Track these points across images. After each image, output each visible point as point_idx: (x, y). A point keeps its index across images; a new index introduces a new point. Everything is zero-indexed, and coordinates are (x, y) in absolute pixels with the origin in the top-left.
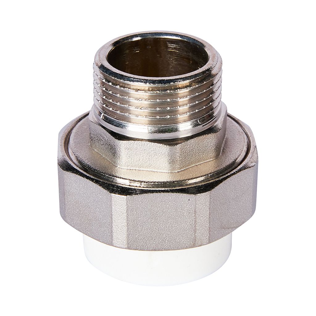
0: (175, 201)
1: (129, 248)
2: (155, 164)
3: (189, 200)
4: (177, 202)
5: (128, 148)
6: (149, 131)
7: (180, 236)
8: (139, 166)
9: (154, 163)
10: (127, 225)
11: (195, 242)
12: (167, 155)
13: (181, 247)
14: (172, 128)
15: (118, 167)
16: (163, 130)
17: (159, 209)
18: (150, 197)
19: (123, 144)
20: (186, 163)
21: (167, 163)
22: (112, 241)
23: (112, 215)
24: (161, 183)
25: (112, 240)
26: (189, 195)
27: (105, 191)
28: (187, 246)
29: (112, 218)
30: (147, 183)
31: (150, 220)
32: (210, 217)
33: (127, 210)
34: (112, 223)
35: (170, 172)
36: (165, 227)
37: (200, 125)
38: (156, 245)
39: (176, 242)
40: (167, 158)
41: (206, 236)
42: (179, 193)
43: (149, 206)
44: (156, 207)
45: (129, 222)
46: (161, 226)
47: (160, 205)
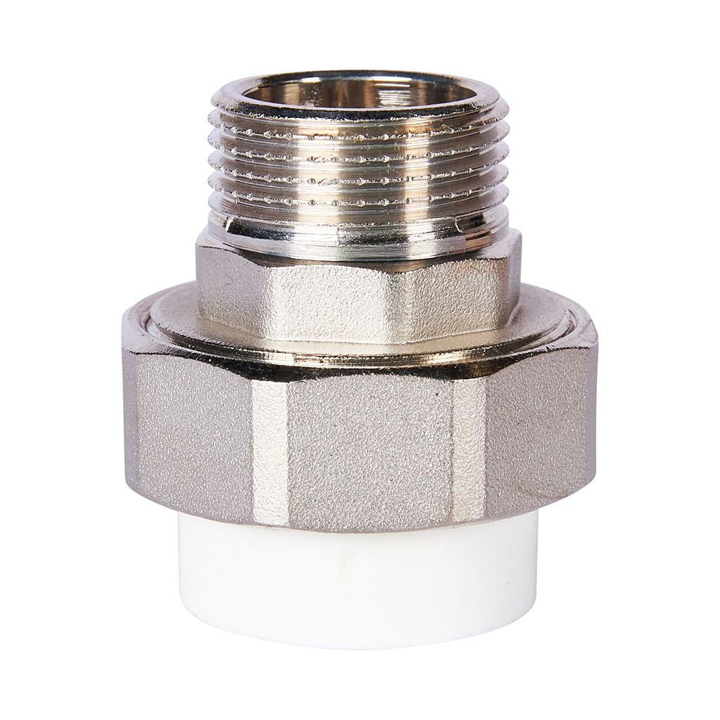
0: (403, 396)
1: (293, 525)
2: (355, 323)
3: (437, 394)
4: (409, 399)
5: (291, 285)
6: (341, 240)
7: (416, 493)
8: (316, 331)
9: (352, 321)
10: (290, 458)
11: (452, 508)
12: (383, 297)
13: (418, 522)
14: (394, 235)
15: (267, 337)
16: (373, 237)
17: (366, 418)
18: (344, 384)
19: (278, 274)
20: (427, 324)
21: (384, 320)
22: (252, 510)
23: (251, 438)
24: (370, 357)
25: (252, 506)
26: (438, 381)
27: (236, 378)
28: (432, 521)
29: (251, 447)
30: (337, 358)
31: (342, 448)
32: (487, 448)
33: (289, 420)
34: (252, 460)
35: (389, 342)
36: (380, 468)
37: (460, 234)
38: (358, 516)
39: (404, 508)
40: (384, 306)
41: (477, 496)
42: (413, 375)
43: (341, 410)
44: (358, 412)
45: (293, 454)
46: (371, 465)
47: (367, 408)
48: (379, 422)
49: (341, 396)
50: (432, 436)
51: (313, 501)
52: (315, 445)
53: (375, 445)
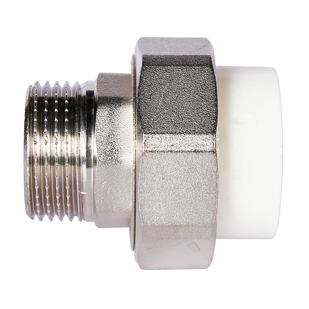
0: (150, 86)
16: (83, 116)
38: (209, 104)
43: (156, 111)
44: (158, 104)
45: (178, 131)
46: (184, 99)
47: (156, 100)
48: (162, 95)
49: (150, 111)
50: (169, 74)
51: (201, 123)
52: (173, 122)
53: (174, 97)
